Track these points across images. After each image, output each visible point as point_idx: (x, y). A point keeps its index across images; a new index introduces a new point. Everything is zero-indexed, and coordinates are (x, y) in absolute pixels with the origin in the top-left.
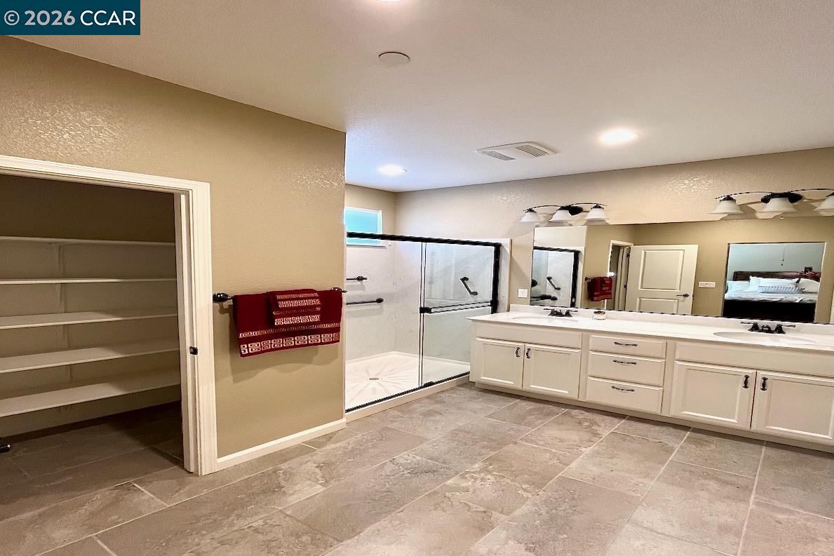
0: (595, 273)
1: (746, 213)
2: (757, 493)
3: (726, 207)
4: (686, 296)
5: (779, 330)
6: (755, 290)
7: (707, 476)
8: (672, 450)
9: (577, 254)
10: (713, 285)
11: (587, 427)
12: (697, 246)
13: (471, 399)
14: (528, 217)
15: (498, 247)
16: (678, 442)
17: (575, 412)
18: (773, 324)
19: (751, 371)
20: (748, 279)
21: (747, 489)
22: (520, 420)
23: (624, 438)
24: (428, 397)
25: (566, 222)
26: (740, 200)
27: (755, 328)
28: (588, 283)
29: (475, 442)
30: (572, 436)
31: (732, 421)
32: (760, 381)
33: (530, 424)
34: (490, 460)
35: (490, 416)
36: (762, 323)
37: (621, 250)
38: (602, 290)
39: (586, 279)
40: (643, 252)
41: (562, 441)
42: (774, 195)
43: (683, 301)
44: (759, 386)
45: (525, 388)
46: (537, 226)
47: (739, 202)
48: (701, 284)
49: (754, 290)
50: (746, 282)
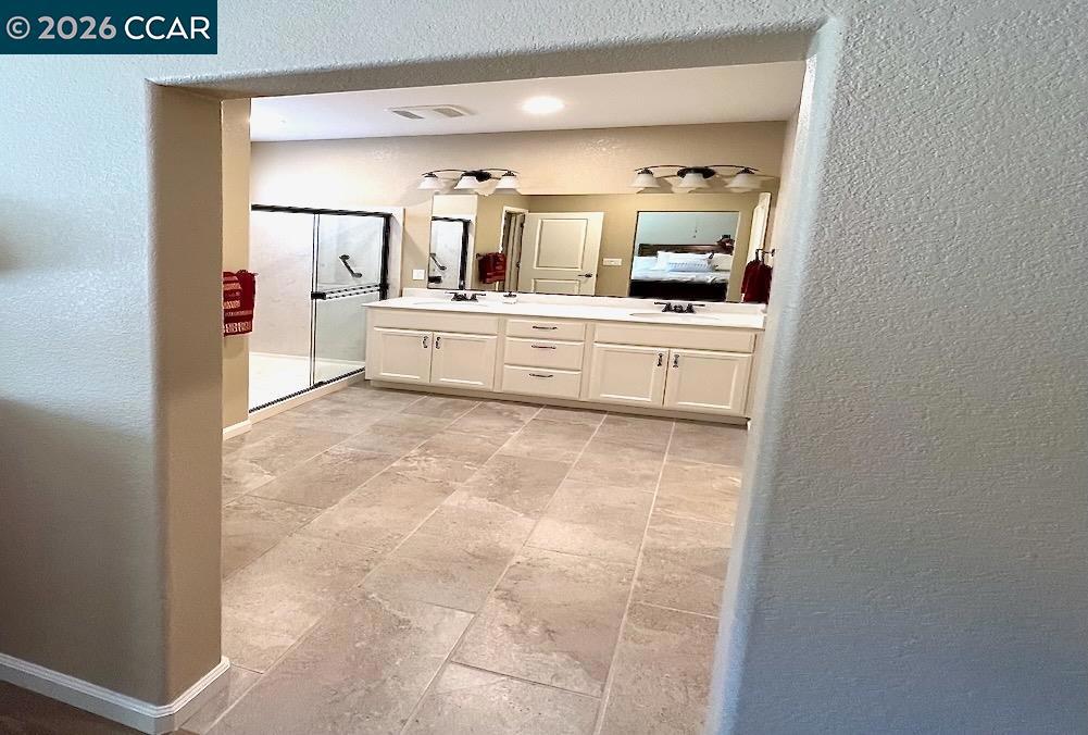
0: (486, 249)
1: (662, 186)
2: (669, 454)
3: (643, 181)
4: (589, 276)
5: (690, 310)
6: (663, 268)
7: (627, 445)
8: (594, 430)
9: (466, 224)
10: (618, 262)
11: (508, 416)
12: (602, 214)
13: (373, 397)
14: (428, 183)
15: (388, 217)
16: (598, 423)
17: (491, 404)
18: (684, 303)
19: (664, 350)
20: (655, 254)
21: (661, 452)
22: (437, 413)
23: (547, 422)
24: (323, 398)
25: (472, 189)
26: (657, 173)
27: (668, 308)
28: (480, 262)
29: (401, 434)
30: (496, 424)
31: (647, 399)
32: (673, 358)
33: (449, 416)
34: (426, 447)
35: (403, 412)
36: (674, 303)
37: (513, 218)
38: (495, 270)
39: (478, 255)
40: (540, 221)
41: (487, 428)
42: (688, 170)
43: (586, 282)
44: (672, 364)
45: (434, 382)
46: (437, 194)
47: (657, 175)
48: (606, 261)
49: (661, 267)
50: (654, 258)
